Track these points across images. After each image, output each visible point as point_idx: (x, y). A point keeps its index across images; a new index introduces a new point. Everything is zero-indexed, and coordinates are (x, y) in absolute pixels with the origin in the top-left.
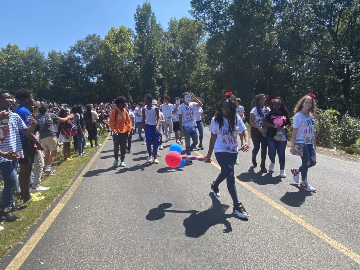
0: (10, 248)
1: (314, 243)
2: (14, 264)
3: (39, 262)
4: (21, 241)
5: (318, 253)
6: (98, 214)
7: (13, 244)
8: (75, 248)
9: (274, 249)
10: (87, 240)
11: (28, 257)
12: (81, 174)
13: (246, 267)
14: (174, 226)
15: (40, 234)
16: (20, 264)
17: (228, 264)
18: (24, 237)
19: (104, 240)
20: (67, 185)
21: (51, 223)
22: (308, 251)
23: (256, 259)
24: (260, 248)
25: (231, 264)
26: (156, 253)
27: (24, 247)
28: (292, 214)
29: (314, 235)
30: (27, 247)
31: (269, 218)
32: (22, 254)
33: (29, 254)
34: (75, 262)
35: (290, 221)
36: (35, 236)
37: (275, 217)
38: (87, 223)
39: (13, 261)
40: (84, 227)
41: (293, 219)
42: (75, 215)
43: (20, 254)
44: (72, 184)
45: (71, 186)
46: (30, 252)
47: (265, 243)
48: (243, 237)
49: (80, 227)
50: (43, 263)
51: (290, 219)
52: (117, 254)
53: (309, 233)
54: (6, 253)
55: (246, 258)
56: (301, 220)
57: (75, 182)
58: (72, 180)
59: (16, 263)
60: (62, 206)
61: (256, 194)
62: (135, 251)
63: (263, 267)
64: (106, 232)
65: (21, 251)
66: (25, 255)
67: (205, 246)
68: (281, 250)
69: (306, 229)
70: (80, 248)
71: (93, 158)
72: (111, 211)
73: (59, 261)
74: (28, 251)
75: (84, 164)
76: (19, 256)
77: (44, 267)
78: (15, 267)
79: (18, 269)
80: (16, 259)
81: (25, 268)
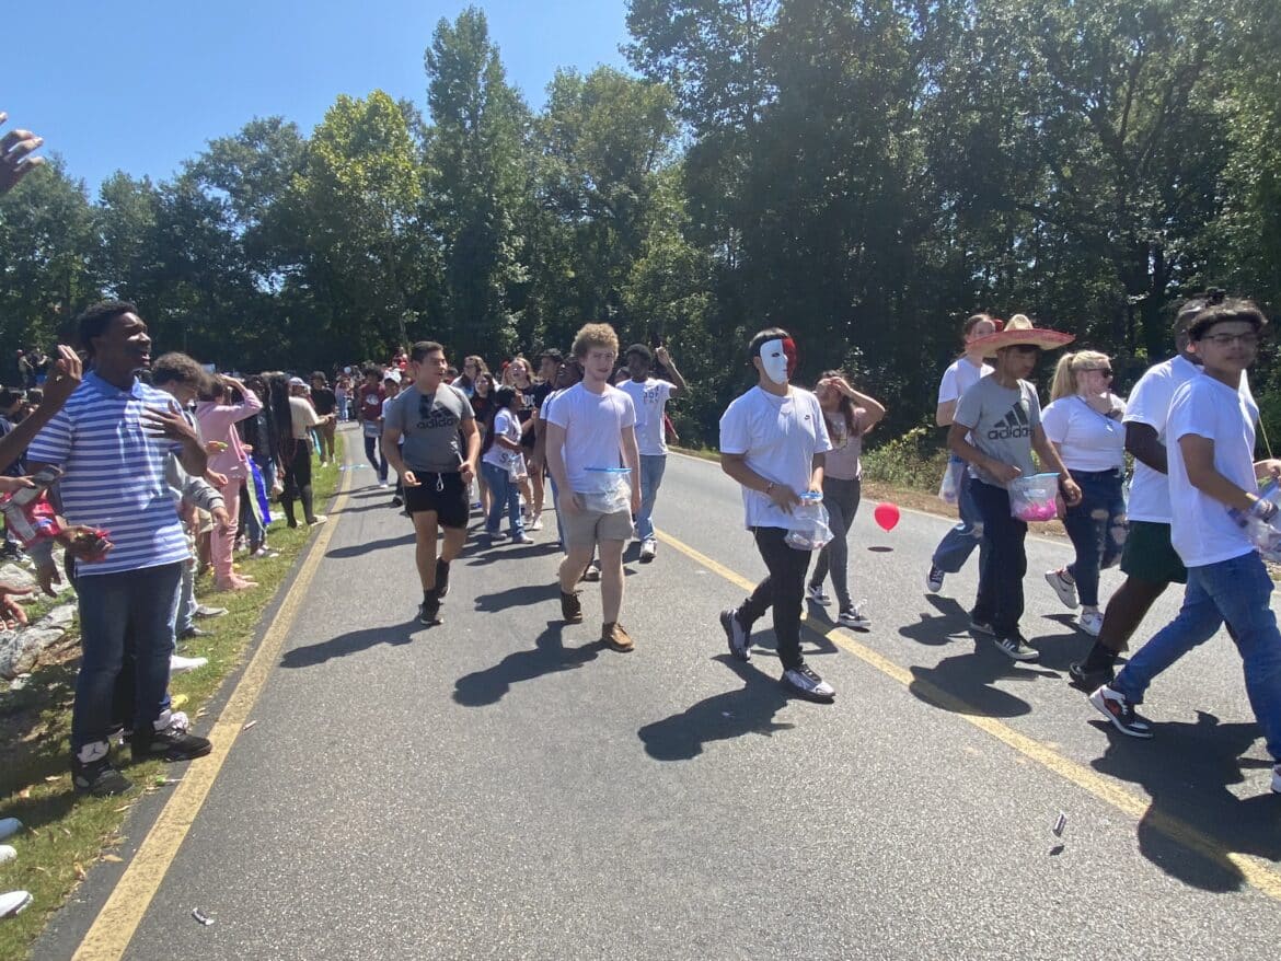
0: (77, 876)
1: (1107, 827)
2: (106, 930)
3: (198, 920)
4: (110, 852)
5: (1124, 858)
6: (371, 756)
7: (85, 863)
8: (313, 870)
9: (981, 849)
10: (351, 840)
11: (152, 905)
12: (274, 622)
13: (902, 907)
14: (642, 786)
15: (174, 826)
16: (130, 929)
17: (844, 901)
18: (121, 840)
19: (409, 839)
20: (232, 658)
21: (207, 790)
22: (1091, 853)
23: (932, 881)
24: (938, 849)
25: (854, 899)
26: (600, 875)
27: (129, 872)
28: (1021, 738)
29: (1103, 802)
30: (138, 871)
31: (951, 753)
32: (128, 896)
33: (153, 892)
34: (327, 915)
35: (1022, 761)
36: (159, 834)
37: (970, 749)
38: (337, 787)
39: (101, 917)
40: (331, 799)
41: (1031, 755)
42: (286, 760)
43: (120, 897)
44: (249, 656)
45: (248, 664)
46: (153, 887)
47: (951, 831)
48: (879, 816)
49: (313, 799)
50: (212, 921)
51: (1019, 754)
52: (463, 881)
53: (1087, 796)
54: (66, 893)
55: (898, 880)
56: (1055, 758)
57: (259, 651)
58: (247, 643)
59: (114, 926)
60: (233, 731)
61: (897, 677)
62: (526, 872)
63: (957, 905)
64: (412, 812)
65: (120, 885)
66: (139, 899)
67: (757, 848)
68: (1007, 851)
69: (1074, 784)
70: (333, 869)
71: (304, 567)
72: (413, 744)
73: (268, 912)
74: (147, 884)
75: (277, 587)
76: (119, 903)
77: (220, 936)
78: (113, 939)
79: (125, 945)
80: (109, 910)
81: (150, 939)
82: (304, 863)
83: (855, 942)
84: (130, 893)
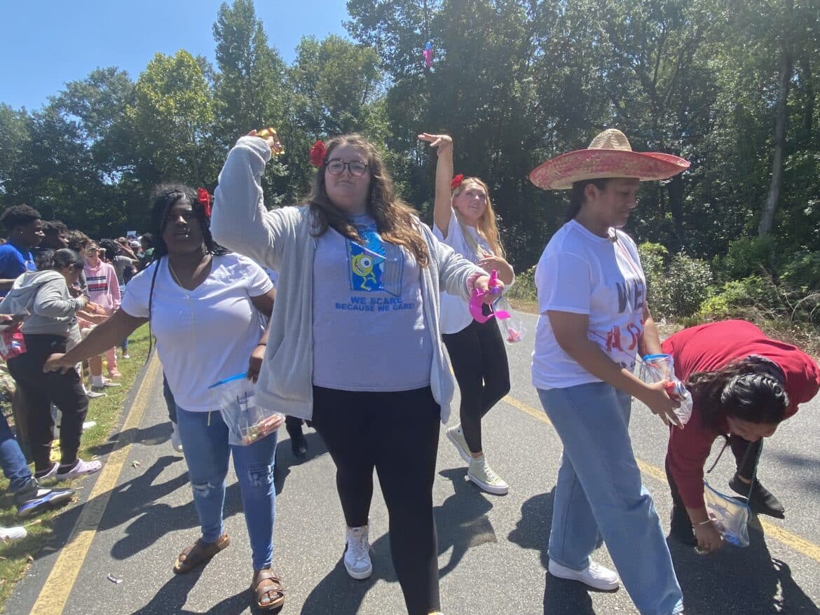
0: (27, 561)
2: (52, 591)
3: (113, 581)
11: (80, 574)
12: (136, 400)
16: (68, 589)
27: (62, 556)
30: (67, 555)
32: (63, 570)
33: (80, 567)
39: (47, 584)
43: (58, 571)
46: (79, 564)
50: (121, 581)
54: (22, 571)
57: (128, 418)
58: (120, 414)
59: (57, 588)
60: (118, 468)
62: (316, 538)
65: (57, 564)
66: (71, 571)
73: (156, 573)
74: (74, 562)
75: (135, 378)
76: (57, 575)
77: (127, 589)
78: (58, 596)
79: (66, 598)
80: (52, 579)
81: (82, 594)
82: (175, 543)
83: (513, 562)
84: (64, 568)
